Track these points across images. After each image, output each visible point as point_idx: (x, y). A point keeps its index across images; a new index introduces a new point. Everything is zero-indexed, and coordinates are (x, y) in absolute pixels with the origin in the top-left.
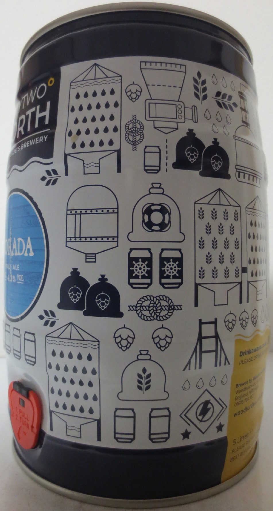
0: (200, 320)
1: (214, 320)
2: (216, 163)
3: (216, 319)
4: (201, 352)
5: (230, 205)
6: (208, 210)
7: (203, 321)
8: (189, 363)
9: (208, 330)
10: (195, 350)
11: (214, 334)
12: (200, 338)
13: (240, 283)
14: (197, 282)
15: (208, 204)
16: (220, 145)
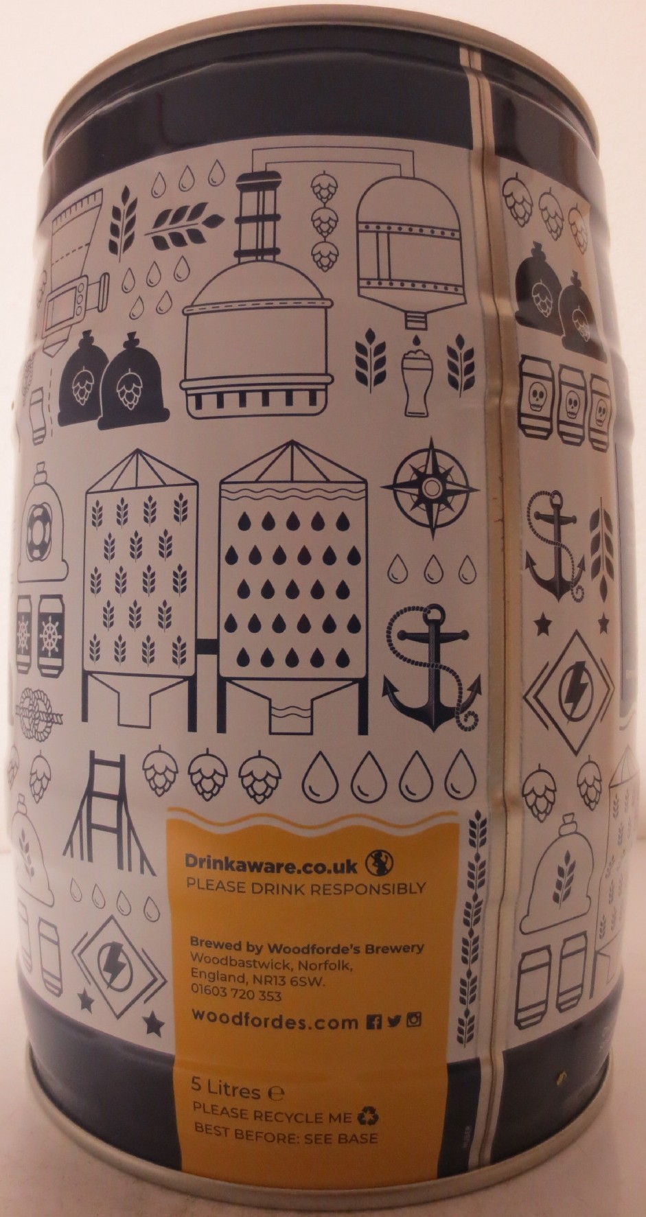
0: (92, 753)
1: (118, 760)
2: (127, 391)
3: (123, 757)
4: (91, 826)
5: (165, 485)
6: (110, 503)
7: (97, 757)
8: (70, 842)
9: (107, 780)
10: (79, 816)
11: (116, 792)
12: (90, 793)
13: (192, 681)
14: (87, 669)
15: (112, 490)
16: (140, 346)
